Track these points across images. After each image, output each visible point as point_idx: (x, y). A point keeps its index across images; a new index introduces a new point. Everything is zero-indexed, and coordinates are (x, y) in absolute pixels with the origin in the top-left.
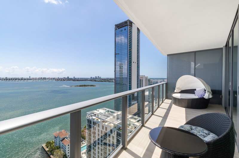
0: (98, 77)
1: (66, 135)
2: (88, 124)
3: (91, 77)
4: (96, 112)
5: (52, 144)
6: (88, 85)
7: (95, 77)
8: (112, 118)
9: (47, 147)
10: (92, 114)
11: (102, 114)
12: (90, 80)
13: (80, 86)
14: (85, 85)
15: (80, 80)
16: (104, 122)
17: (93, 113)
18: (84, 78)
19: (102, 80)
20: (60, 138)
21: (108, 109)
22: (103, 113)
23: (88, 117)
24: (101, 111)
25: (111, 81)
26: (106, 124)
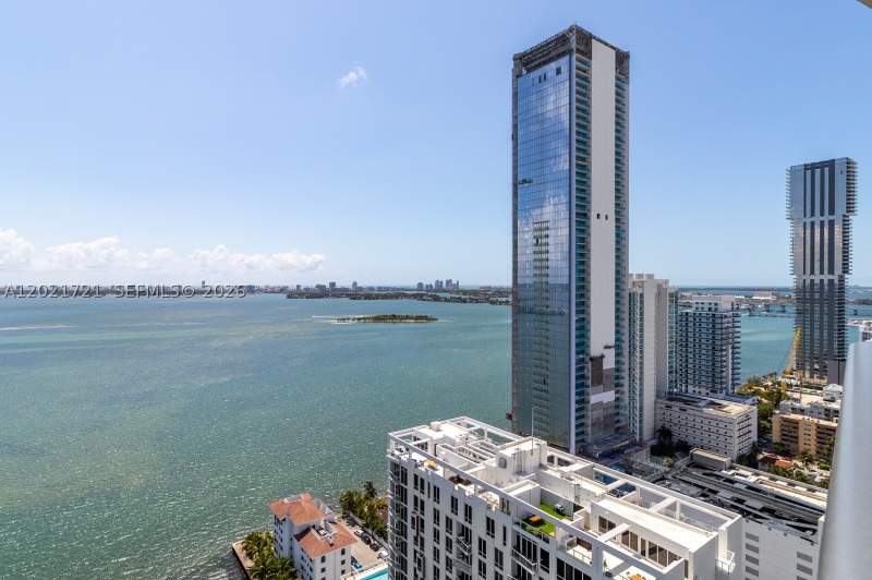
0: (449, 282)
1: (313, 515)
2: (392, 484)
3: (420, 285)
4: (426, 432)
5: (266, 544)
6: (407, 317)
7: (433, 284)
8: (494, 465)
9: (250, 555)
10: (412, 444)
11: (453, 443)
12: (415, 296)
13: (377, 319)
14: (394, 317)
15: (377, 297)
16: (459, 480)
17: (415, 439)
18: (393, 289)
19: (463, 297)
20: (291, 524)
21: (478, 425)
22: (458, 440)
23: (393, 455)
24: (451, 430)
25: (500, 299)
26: (470, 490)
